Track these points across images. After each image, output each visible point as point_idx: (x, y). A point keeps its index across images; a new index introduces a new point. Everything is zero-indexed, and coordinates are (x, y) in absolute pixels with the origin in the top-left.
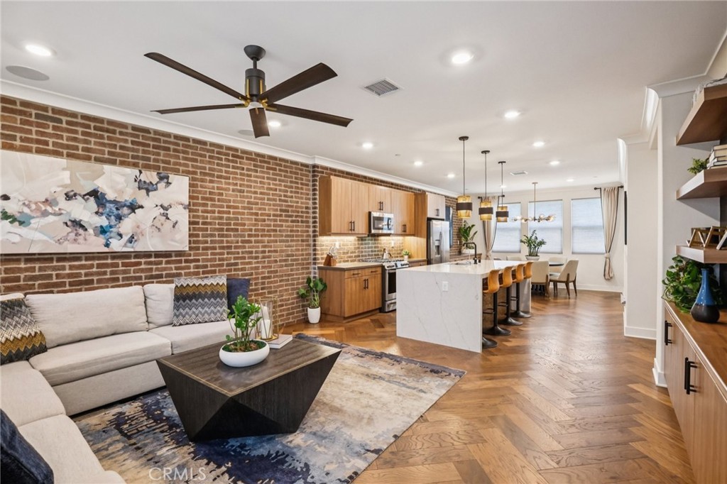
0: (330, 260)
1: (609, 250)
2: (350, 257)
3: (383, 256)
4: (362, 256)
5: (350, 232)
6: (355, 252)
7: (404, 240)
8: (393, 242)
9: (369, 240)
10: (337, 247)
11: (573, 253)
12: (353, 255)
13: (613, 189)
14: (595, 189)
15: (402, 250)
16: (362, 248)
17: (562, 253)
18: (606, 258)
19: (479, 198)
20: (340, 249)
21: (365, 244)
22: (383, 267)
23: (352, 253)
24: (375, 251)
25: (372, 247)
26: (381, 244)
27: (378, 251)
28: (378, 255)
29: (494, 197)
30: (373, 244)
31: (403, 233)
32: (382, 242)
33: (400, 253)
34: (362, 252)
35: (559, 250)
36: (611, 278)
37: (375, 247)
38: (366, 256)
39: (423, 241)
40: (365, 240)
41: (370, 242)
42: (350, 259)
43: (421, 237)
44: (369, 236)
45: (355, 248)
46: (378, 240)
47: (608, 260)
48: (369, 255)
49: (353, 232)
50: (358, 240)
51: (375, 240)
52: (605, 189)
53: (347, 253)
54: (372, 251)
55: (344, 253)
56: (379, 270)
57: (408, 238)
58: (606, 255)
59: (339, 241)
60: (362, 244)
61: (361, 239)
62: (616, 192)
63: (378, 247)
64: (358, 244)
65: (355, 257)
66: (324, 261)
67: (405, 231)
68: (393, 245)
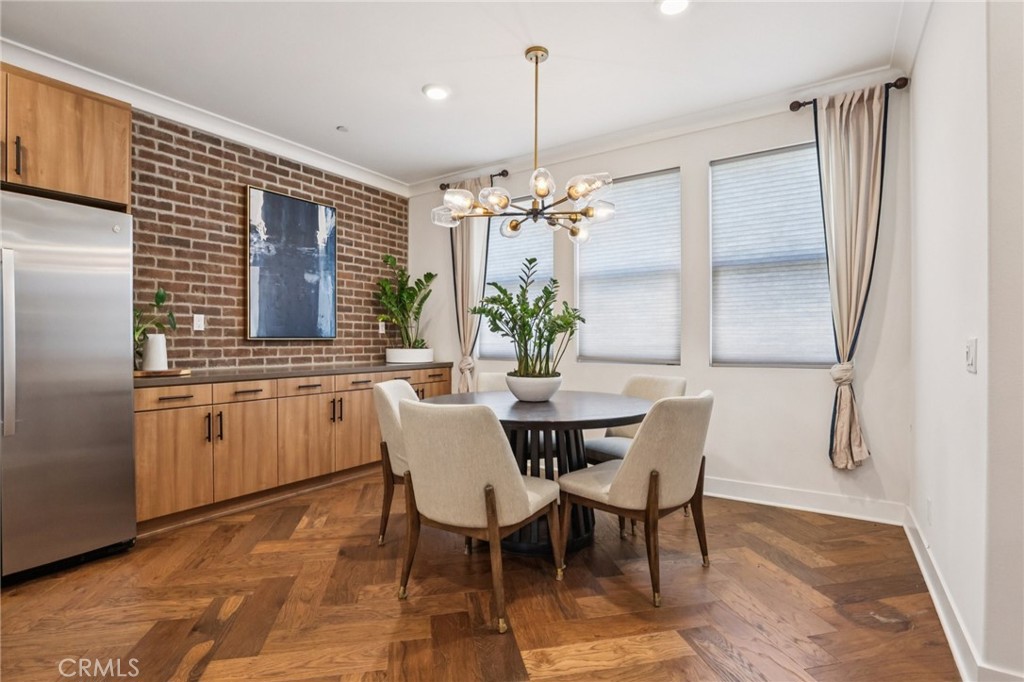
1: (849, 351)
11: (716, 362)
13: (864, 100)
14: (796, 106)
17: (675, 362)
18: (839, 382)
29: (479, 182)
35: (669, 352)
36: (858, 465)
47: (845, 389)
52: (831, 104)
58: (837, 370)
62: (877, 106)
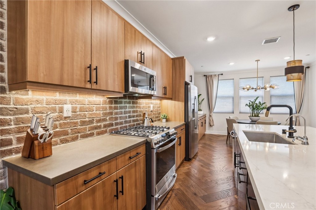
0: (32, 144)
1: (299, 112)
2: (96, 128)
3: (143, 123)
4: (117, 124)
5: (88, 86)
6: (105, 120)
7: (161, 104)
8: (152, 106)
9: (125, 103)
10: (67, 112)
11: (271, 113)
12: (102, 124)
15: (159, 114)
16: (116, 114)
18: (297, 117)
19: (204, 76)
20: (76, 116)
21: (121, 108)
22: (148, 144)
23: (99, 121)
24: (134, 117)
25: (130, 112)
26: (140, 107)
27: (137, 116)
28: (137, 120)
29: (215, 75)
30: (131, 107)
31: (164, 96)
32: (142, 106)
33: (158, 117)
34: (116, 119)
37: (134, 112)
38: (121, 123)
39: (181, 105)
40: (121, 103)
41: (128, 105)
42: (95, 131)
43: (179, 101)
44: (125, 97)
45: (105, 114)
46: (137, 103)
48: (126, 122)
49: (94, 86)
50: (111, 102)
51: (133, 103)
53: (91, 122)
54: (130, 117)
55: (83, 123)
56: (142, 150)
57: (165, 102)
59: (71, 103)
60: (116, 108)
61: (115, 101)
63: (137, 111)
64: (111, 108)
65: (105, 126)
66: (22, 145)
67: (165, 94)
68: (152, 109)
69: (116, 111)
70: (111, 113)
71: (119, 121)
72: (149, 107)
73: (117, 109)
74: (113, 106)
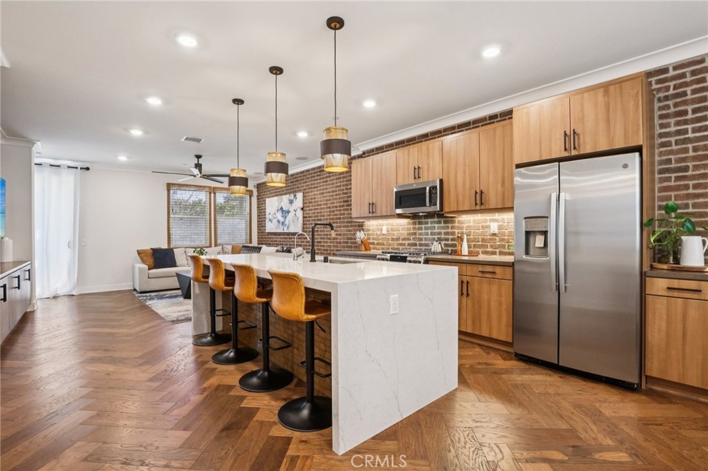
4: (421, 245)
6: (409, 239)
8: (494, 225)
9: (433, 222)
10: (384, 232)
12: (407, 242)
16: (420, 234)
20: (388, 234)
21: (427, 228)
23: (404, 239)
25: (440, 233)
30: (443, 228)
31: (478, 207)
34: (421, 239)
37: (446, 233)
40: (426, 223)
41: (436, 225)
45: (409, 234)
51: (445, 222)
53: (398, 239)
55: (393, 239)
59: (386, 224)
63: (453, 234)
64: (414, 228)
69: (420, 231)
70: (415, 234)
71: (423, 242)
72: (488, 227)
73: (422, 230)
74: (417, 226)
